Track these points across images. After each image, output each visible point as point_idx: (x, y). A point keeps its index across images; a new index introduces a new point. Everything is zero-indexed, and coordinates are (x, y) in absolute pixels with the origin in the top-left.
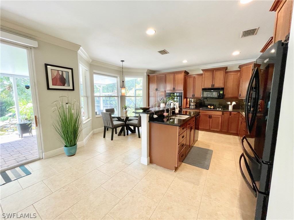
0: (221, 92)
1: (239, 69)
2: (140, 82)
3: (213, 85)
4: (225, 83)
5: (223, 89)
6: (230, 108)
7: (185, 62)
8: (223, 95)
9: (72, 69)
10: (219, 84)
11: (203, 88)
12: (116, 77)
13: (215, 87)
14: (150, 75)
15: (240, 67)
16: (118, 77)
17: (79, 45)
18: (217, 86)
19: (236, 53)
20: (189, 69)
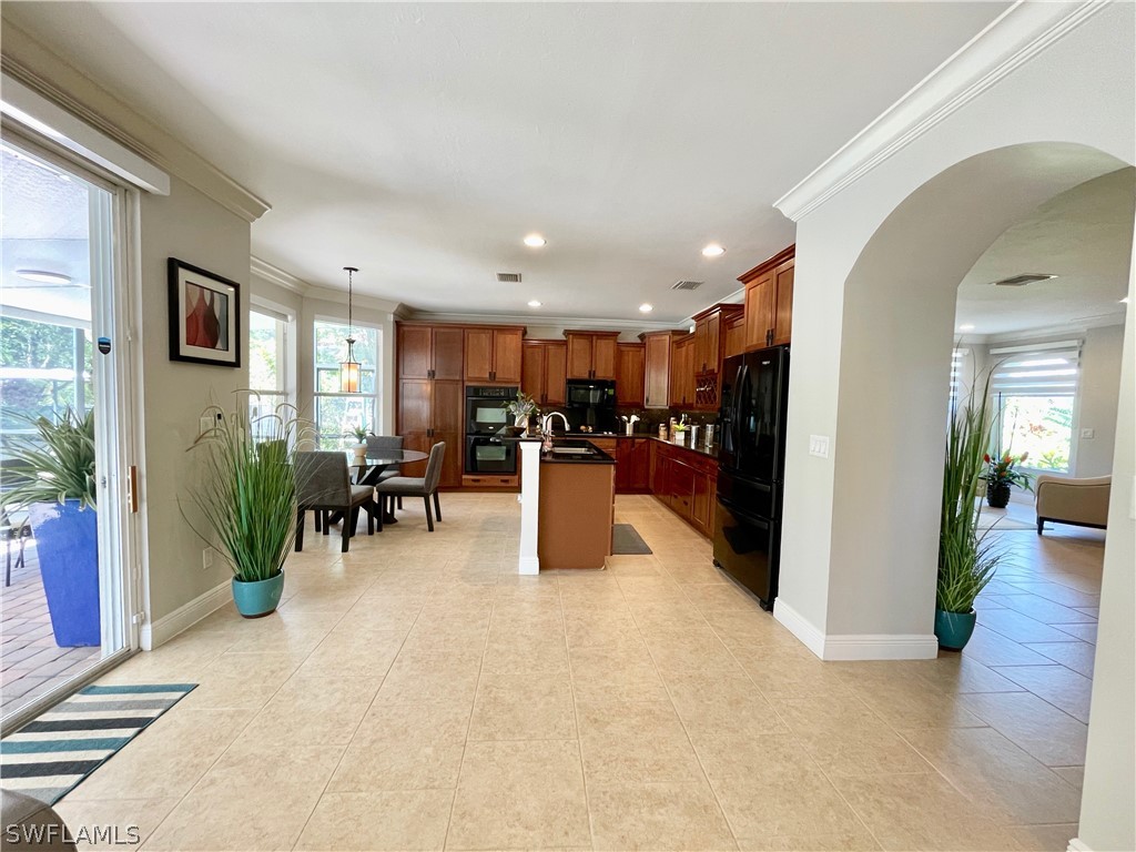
0: (611, 392)
1: (639, 341)
2: (373, 342)
3: (592, 373)
4: (618, 369)
5: (612, 384)
6: (629, 431)
7: (534, 304)
8: (614, 397)
9: (237, 287)
10: (605, 371)
11: (569, 377)
12: (284, 317)
13: (596, 378)
14: (405, 323)
15: (642, 337)
16: (290, 318)
17: (267, 204)
18: (600, 375)
19: (646, 308)
20: (532, 321)
